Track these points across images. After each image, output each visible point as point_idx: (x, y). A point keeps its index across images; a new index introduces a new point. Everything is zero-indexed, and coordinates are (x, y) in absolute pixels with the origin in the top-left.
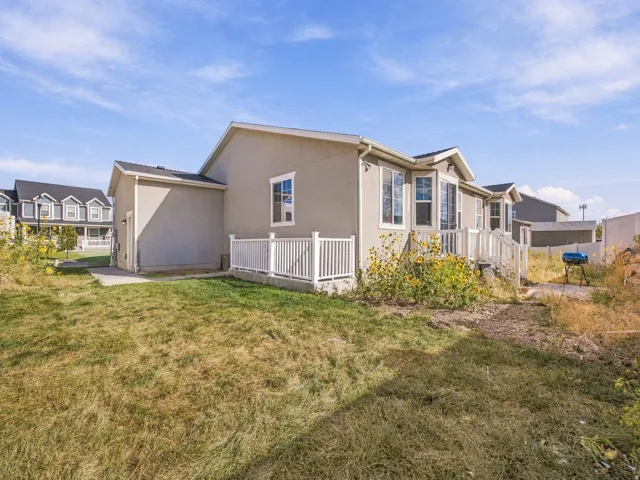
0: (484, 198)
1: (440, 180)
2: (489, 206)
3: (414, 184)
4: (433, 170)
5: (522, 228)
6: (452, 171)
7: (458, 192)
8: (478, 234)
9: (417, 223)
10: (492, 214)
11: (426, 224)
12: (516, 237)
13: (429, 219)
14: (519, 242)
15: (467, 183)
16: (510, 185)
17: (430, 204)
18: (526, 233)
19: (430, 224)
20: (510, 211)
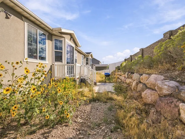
0: (84, 55)
1: (66, 43)
2: (86, 58)
3: (54, 42)
4: (63, 37)
5: (93, 66)
6: (72, 41)
7: (75, 51)
8: (81, 66)
9: (56, 61)
10: (86, 61)
11: (60, 61)
12: (92, 68)
13: (61, 59)
14: (93, 69)
15: (78, 48)
16: (91, 53)
17: (61, 53)
18: (94, 67)
19: (62, 62)
20: (91, 61)
